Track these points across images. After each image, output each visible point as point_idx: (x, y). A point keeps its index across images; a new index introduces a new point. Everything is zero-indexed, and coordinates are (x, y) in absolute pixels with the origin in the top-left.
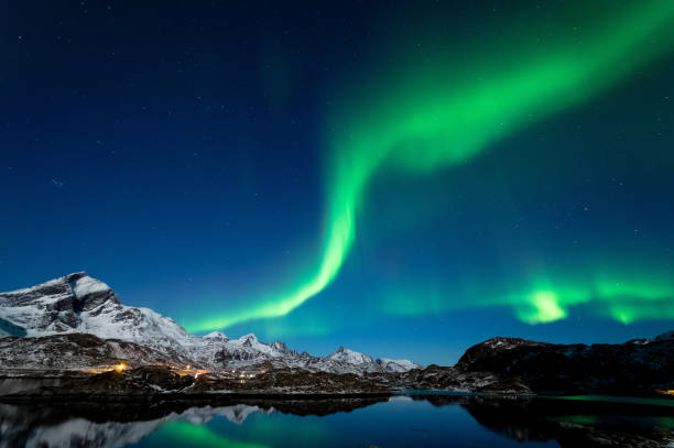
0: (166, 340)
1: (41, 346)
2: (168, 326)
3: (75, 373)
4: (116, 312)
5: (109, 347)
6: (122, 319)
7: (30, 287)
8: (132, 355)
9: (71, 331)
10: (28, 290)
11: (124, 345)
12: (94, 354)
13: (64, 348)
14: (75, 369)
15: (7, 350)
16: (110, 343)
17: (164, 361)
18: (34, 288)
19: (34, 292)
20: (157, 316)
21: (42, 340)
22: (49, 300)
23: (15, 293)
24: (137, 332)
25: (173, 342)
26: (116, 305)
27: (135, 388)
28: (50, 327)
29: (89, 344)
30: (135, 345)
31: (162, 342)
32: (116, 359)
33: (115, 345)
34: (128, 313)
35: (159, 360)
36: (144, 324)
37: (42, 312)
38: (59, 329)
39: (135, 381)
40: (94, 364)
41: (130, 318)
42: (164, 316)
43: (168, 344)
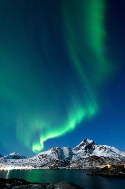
0: (117, 155)
1: (87, 160)
2: (114, 150)
3: (98, 168)
4: (98, 148)
5: (102, 159)
6: (101, 150)
7: (78, 145)
8: (109, 161)
9: (91, 155)
10: (78, 146)
11: (105, 158)
12: (99, 162)
13: (92, 160)
14: (97, 167)
15: (82, 162)
16: (102, 158)
17: (120, 163)
18: (79, 145)
19: (80, 146)
20: (109, 147)
21: (87, 158)
22: (83, 147)
23: (77, 147)
24: (107, 153)
25: (119, 155)
26: (97, 146)
27: (115, 173)
28: (87, 155)
29: (97, 158)
30: (108, 158)
31: (116, 156)
32: (106, 163)
33: (103, 158)
34: (101, 147)
35: (118, 162)
36: (107, 150)
37: (83, 151)
38: (89, 155)
39: (114, 170)
40: (101, 165)
41: (102, 149)
42: (111, 147)
43: (118, 156)
